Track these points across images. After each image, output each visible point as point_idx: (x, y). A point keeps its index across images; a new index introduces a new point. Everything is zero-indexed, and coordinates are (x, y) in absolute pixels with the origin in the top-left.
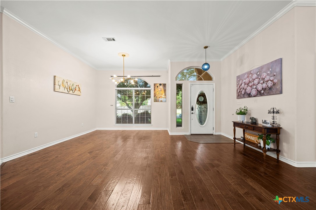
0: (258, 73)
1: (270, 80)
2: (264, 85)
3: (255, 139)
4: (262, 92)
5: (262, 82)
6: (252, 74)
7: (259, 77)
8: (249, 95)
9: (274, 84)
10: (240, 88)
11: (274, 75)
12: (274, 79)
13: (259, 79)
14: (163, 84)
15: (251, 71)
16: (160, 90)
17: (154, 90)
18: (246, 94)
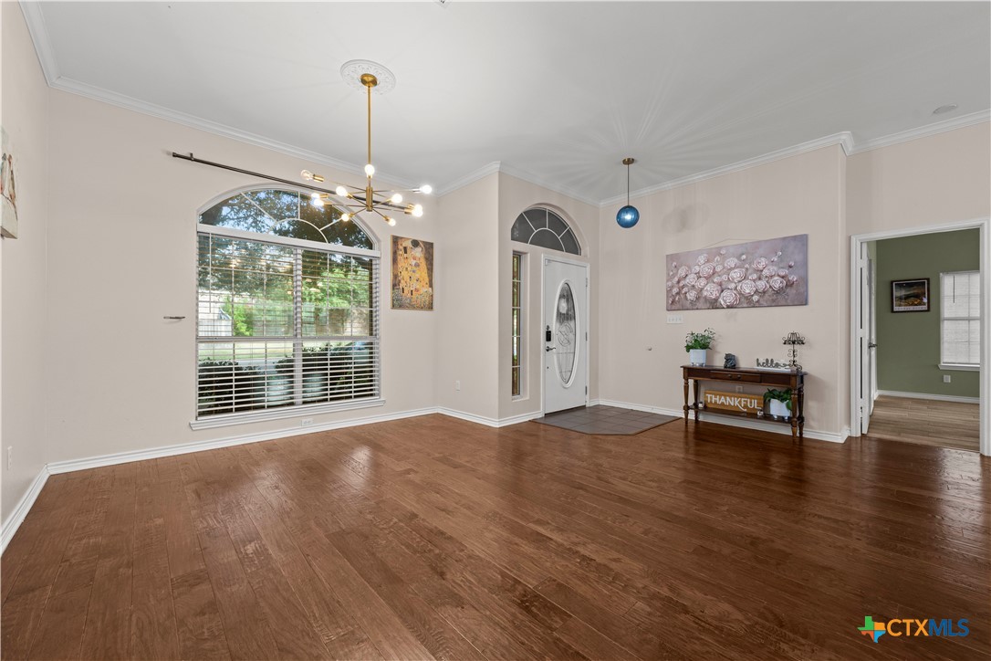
0: (744, 257)
1: (779, 275)
2: (761, 285)
3: (740, 402)
4: (756, 298)
5: (755, 276)
6: (724, 257)
7: (747, 266)
8: (714, 304)
9: (790, 285)
10: (681, 284)
11: (790, 267)
12: (791, 274)
13: (747, 269)
14: (425, 243)
15: (720, 248)
16: (414, 262)
17: (395, 261)
18: (702, 300)
